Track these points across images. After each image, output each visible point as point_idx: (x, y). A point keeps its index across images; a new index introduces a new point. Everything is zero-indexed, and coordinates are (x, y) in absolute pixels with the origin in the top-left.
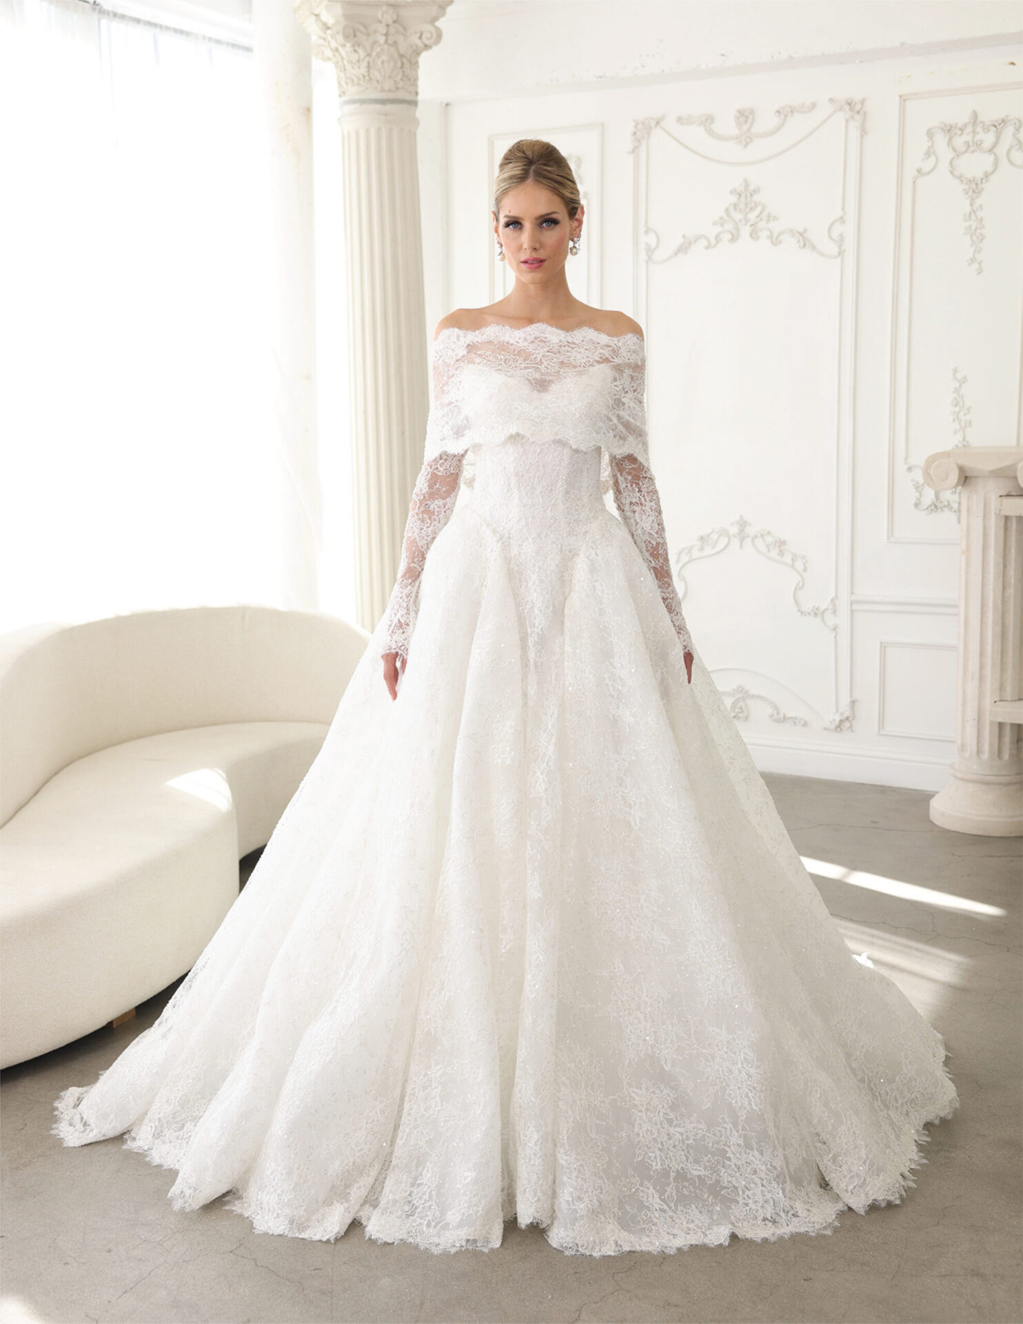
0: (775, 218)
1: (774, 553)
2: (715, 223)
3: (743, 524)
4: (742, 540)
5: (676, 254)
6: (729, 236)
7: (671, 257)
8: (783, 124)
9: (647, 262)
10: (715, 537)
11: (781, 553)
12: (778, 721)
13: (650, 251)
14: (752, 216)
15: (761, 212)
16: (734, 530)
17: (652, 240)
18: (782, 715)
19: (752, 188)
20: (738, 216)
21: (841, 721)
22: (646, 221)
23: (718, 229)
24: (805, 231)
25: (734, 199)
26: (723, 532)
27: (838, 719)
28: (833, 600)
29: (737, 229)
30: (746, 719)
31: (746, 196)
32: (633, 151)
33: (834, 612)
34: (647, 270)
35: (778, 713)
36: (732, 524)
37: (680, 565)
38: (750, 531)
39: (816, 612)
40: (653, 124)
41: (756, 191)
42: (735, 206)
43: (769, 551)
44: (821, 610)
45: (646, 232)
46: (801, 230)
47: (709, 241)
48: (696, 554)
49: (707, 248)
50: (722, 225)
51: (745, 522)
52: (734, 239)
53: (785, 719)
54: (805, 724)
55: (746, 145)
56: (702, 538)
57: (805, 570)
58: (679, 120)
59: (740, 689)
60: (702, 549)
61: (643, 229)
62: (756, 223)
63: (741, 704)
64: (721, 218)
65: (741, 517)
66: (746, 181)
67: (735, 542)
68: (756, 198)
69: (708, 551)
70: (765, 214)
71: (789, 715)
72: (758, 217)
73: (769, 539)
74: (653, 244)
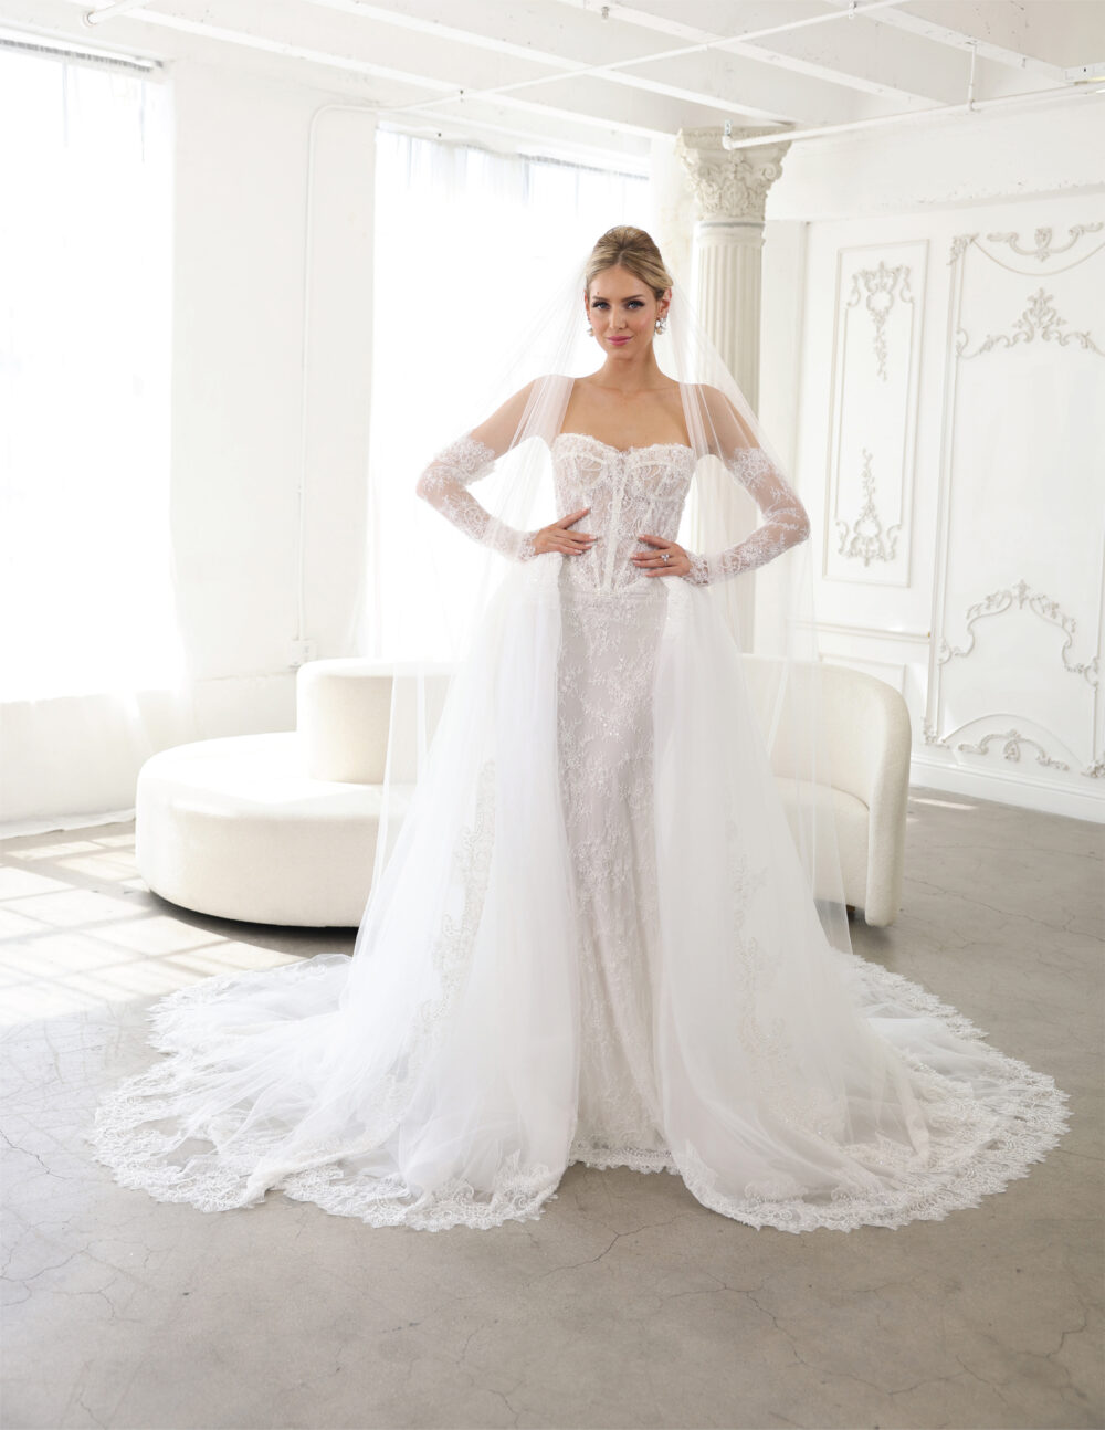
0: (1065, 322)
1: (1048, 614)
2: (1014, 326)
3: (1023, 588)
4: (1022, 602)
5: (981, 351)
6: (1025, 337)
7: (976, 354)
8: (1075, 241)
9: (957, 358)
10: (1000, 597)
11: (1054, 615)
12: (1043, 764)
13: (960, 348)
14: (1046, 319)
15: (1052, 317)
16: (1016, 592)
17: (961, 339)
18: (1046, 759)
19: (1047, 295)
20: (1033, 320)
21: (1096, 768)
22: (959, 322)
23: (1017, 330)
24: (1088, 333)
25: (1031, 305)
26: (1007, 594)
27: (1093, 765)
28: (1095, 659)
29: (1032, 330)
30: (1017, 760)
31: (1041, 302)
32: (952, 262)
33: (1096, 670)
34: (957, 364)
35: (1044, 756)
36: (1015, 587)
37: (970, 620)
38: (1030, 594)
39: (1081, 670)
40: (968, 241)
41: (1050, 298)
42: (1031, 311)
43: (1044, 613)
44: (1086, 666)
45: (958, 332)
46: (1085, 333)
47: (1008, 340)
48: (984, 611)
49: (1008, 346)
50: (1020, 327)
51: (1025, 586)
52: (1029, 339)
53: (1049, 763)
54: (1066, 769)
55: (1043, 260)
56: (989, 598)
57: (1073, 631)
58: (990, 237)
59: (1013, 733)
60: (988, 607)
61: (955, 329)
62: (1048, 325)
63: (1014, 746)
64: (1020, 321)
65: (1022, 581)
66: (1041, 290)
67: (1016, 603)
68: (1050, 304)
69: (994, 609)
70: (1055, 319)
71: (1053, 760)
72: (1050, 320)
73: (1044, 602)
74: (963, 341)
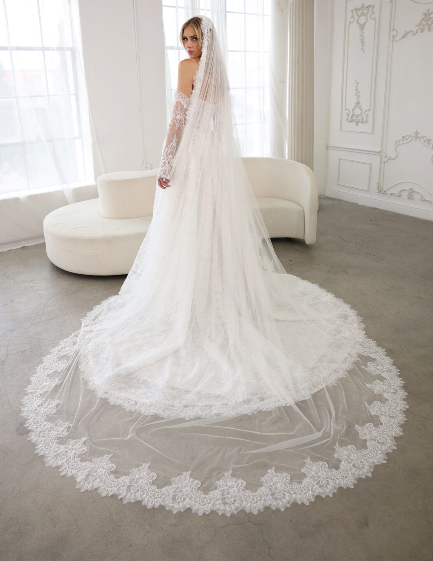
1: (426, 144)
2: (416, 26)
3: (417, 133)
4: (416, 139)
5: (402, 38)
6: (421, 30)
7: (400, 39)
9: (393, 41)
10: (408, 137)
11: (429, 144)
12: (422, 201)
13: (394, 37)
14: (429, 23)
16: (414, 135)
17: (394, 33)
19: (430, 12)
20: (424, 23)
22: (393, 26)
23: (417, 28)
25: (423, 17)
26: (410, 136)
29: (424, 27)
30: (412, 199)
31: (428, 15)
34: (392, 44)
36: (414, 133)
37: (396, 146)
38: (419, 135)
42: (424, 19)
43: (425, 143)
45: (393, 30)
47: (414, 33)
48: (401, 143)
49: (413, 35)
50: (419, 26)
51: (418, 132)
52: (422, 31)
53: (425, 200)
56: (403, 137)
59: (411, 189)
60: (403, 141)
61: (392, 29)
62: (431, 25)
63: (411, 194)
64: (419, 24)
65: (417, 130)
66: (428, 9)
67: (414, 139)
68: (431, 16)
69: (405, 142)
72: (431, 22)
73: (425, 139)
